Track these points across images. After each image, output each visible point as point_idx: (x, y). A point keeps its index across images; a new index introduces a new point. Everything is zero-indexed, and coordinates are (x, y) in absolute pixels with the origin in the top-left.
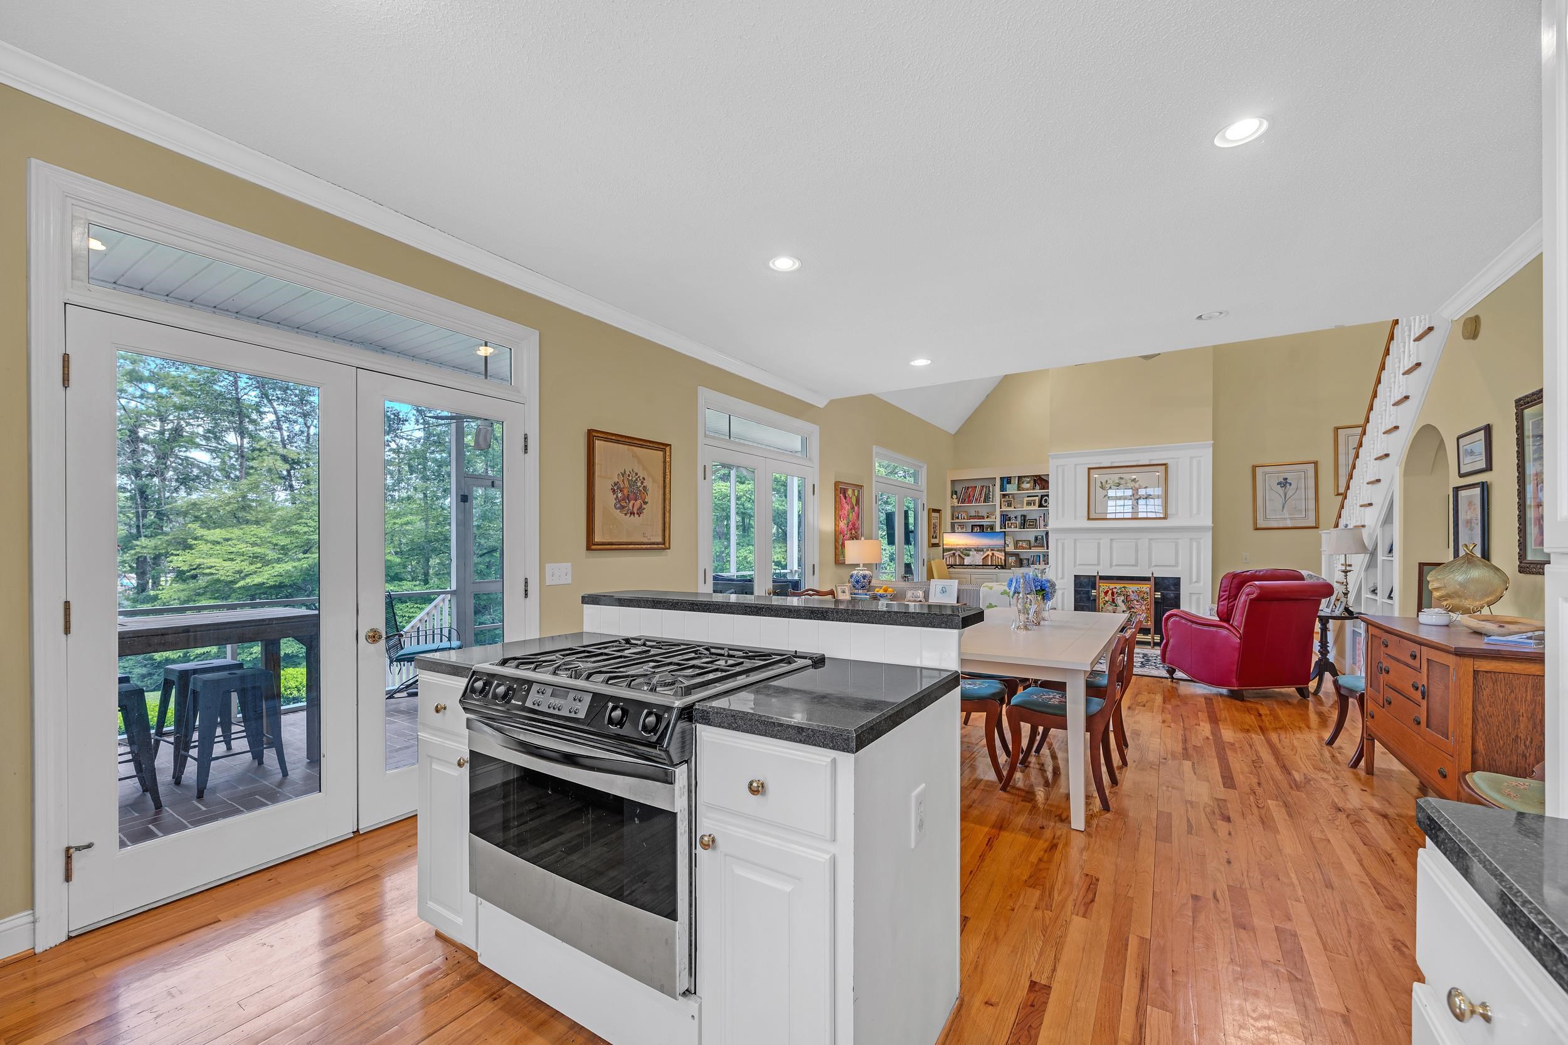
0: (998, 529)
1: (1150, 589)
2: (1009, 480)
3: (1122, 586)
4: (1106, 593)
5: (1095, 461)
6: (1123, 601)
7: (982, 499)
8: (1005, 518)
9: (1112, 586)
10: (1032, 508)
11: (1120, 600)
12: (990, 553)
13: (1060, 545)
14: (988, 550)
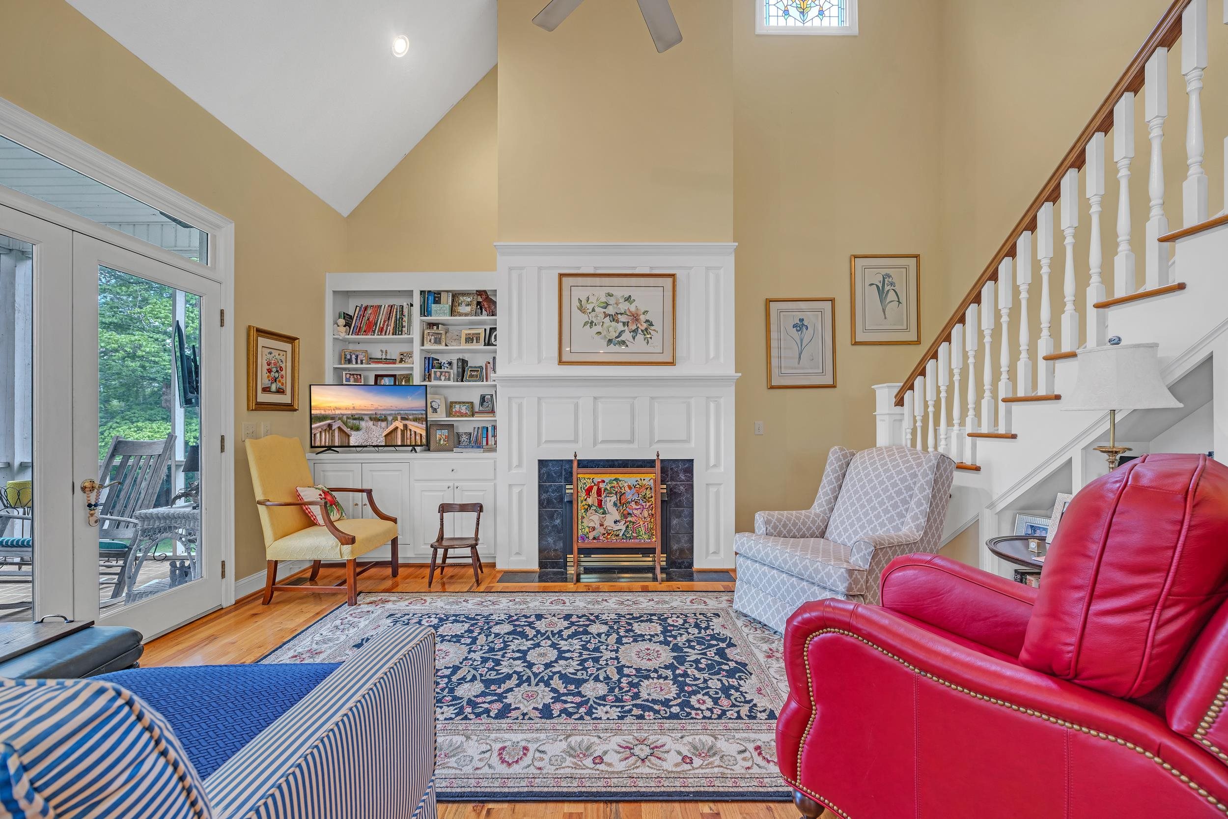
0: (417, 380)
1: (655, 481)
2: (436, 296)
3: (613, 477)
4: (589, 491)
5: (570, 264)
6: (615, 504)
7: (391, 328)
8: (431, 364)
9: (598, 478)
10: (474, 346)
11: (609, 502)
12: (399, 424)
13: (515, 407)
14: (395, 419)
